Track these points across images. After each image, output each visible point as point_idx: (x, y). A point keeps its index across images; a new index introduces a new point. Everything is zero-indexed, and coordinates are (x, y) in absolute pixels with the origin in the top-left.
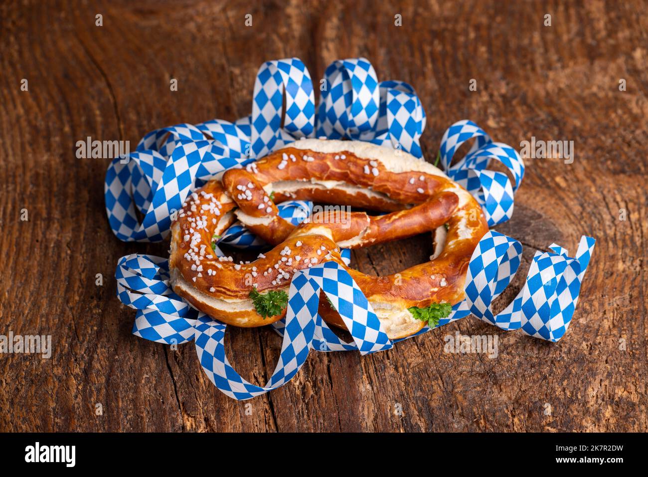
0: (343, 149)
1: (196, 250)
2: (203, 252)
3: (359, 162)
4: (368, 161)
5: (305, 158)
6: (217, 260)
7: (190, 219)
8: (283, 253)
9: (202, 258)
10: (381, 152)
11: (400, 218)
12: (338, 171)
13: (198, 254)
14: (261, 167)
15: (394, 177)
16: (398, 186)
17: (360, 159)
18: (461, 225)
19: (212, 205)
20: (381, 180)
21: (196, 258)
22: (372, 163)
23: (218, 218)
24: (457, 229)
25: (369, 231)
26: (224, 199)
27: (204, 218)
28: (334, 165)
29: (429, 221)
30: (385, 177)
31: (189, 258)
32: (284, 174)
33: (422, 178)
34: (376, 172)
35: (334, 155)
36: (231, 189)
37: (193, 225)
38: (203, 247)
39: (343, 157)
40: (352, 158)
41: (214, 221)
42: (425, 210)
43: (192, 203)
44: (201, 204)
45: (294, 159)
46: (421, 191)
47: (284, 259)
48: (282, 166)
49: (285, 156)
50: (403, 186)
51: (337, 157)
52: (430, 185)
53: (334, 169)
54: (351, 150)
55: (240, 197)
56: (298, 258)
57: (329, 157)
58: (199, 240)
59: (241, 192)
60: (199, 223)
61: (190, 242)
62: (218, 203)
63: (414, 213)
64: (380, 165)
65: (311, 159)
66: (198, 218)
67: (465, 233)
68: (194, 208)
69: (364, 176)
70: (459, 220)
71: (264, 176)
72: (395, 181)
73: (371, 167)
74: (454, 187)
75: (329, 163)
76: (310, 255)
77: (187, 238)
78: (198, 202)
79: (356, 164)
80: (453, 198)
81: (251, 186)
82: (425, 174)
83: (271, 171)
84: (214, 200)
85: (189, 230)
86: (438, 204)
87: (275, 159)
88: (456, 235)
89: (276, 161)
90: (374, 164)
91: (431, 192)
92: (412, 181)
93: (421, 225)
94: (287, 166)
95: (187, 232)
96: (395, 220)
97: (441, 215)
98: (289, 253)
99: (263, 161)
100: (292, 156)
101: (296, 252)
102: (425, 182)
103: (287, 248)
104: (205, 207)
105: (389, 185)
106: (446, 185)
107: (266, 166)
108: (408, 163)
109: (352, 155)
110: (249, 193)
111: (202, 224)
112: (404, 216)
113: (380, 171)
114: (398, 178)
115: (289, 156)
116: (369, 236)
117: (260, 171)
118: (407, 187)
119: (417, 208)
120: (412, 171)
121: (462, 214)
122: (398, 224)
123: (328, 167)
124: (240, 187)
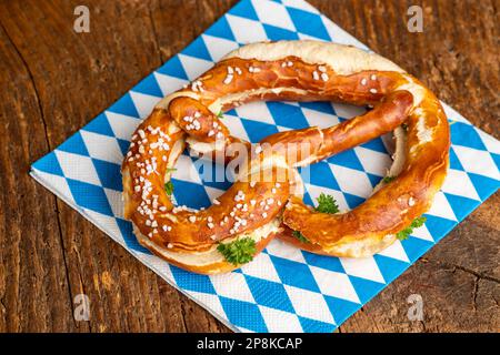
0: (289, 54)
1: (149, 202)
2: (155, 204)
3: (308, 68)
4: (316, 66)
5: (251, 69)
6: (170, 211)
7: (139, 165)
8: (238, 198)
9: (155, 212)
10: (329, 52)
11: (354, 126)
12: (287, 78)
13: (151, 207)
14: (207, 83)
15: (345, 80)
16: (349, 88)
17: (308, 65)
18: (420, 126)
19: (161, 141)
20: (331, 84)
21: (149, 212)
22: (321, 68)
23: (167, 153)
24: (416, 131)
25: (323, 146)
26: (173, 129)
27: (154, 159)
28: (282, 72)
29: (384, 125)
30: (335, 81)
31: (142, 212)
32: (231, 88)
33: (374, 78)
34: (325, 78)
35: (281, 61)
36: (178, 120)
37: (143, 171)
38: (155, 196)
39: (290, 64)
40: (299, 64)
41: (165, 158)
42: (379, 115)
43: (139, 143)
44: (150, 142)
45: (240, 73)
46: (374, 91)
47: (239, 206)
48: (228, 81)
49: (230, 70)
50: (355, 88)
51: (284, 65)
52: (383, 84)
53: (282, 77)
54: (298, 54)
55: (188, 128)
56: (253, 202)
57: (276, 65)
58: (150, 189)
59: (189, 123)
60: (149, 167)
61: (141, 193)
62: (167, 136)
63: (369, 119)
64: (329, 69)
65: (257, 70)
66: (147, 162)
67: (425, 136)
68: (142, 149)
69: (314, 82)
70: (417, 120)
71: (211, 93)
72: (347, 84)
73: (320, 73)
74: (408, 82)
75: (276, 72)
76: (265, 196)
77: (138, 188)
78: (145, 141)
79: (304, 71)
80: (407, 98)
81: (198, 115)
82: (376, 71)
83: (218, 87)
84: (162, 134)
85: (138, 178)
86: (393, 106)
87: (219, 73)
88: (416, 139)
89: (221, 76)
90: (322, 69)
91: (384, 91)
92: (364, 82)
93: (377, 130)
94: (234, 80)
95: (137, 181)
96: (350, 130)
97: (397, 118)
98: (243, 198)
99: (208, 77)
100: (237, 69)
101: (250, 196)
102: (377, 81)
103: (240, 193)
104: (153, 146)
105: (340, 89)
106: (399, 82)
107: (211, 82)
108: (358, 60)
109: (299, 60)
110: (197, 123)
111: (152, 168)
112: (358, 124)
113: (329, 76)
114: (348, 80)
115: (234, 68)
116: (324, 151)
117: (207, 89)
118: (359, 87)
119: (371, 113)
120: (363, 71)
121: (419, 112)
122: (353, 133)
123: (276, 76)
124: (186, 119)
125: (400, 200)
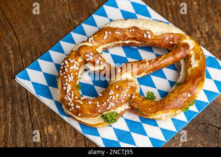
0: (133, 25)
1: (70, 94)
2: (73, 95)
3: (142, 32)
4: (145, 31)
5: (116, 32)
6: (79, 99)
7: (65, 77)
8: (110, 94)
9: (73, 99)
10: (151, 25)
11: (163, 59)
12: (132, 36)
13: (70, 97)
14: (96, 38)
15: (158, 38)
16: (160, 41)
17: (142, 30)
18: (193, 59)
19: (75, 65)
20: (152, 40)
21: (70, 99)
22: (147, 32)
23: (78, 71)
24: (191, 62)
25: (149, 69)
26: (80, 60)
27: (72, 74)
28: (130, 34)
29: (176, 59)
30: (154, 38)
31: (67, 99)
32: (106, 41)
33: (171, 37)
34: (149, 37)
35: (129, 29)
36: (82, 56)
37: (67, 80)
38: (72, 92)
39: (134, 30)
40: (138, 30)
41: (77, 73)
42: (174, 54)
43: (65, 66)
44: (70, 66)
45: (111, 34)
46: (171, 43)
47: (111, 97)
48: (105, 38)
49: (106, 33)
50: (163, 41)
51: (131, 30)
52: (175, 39)
53: (129, 36)
54: (137, 26)
55: (87, 60)
56: (117, 95)
57: (127, 30)
58: (70, 88)
59: (88, 58)
60: (70, 78)
61: (66, 90)
62: (77, 63)
63: (169, 56)
64: (151, 33)
65: (118, 33)
66: (69, 75)
67: (195, 64)
68: (66, 70)
69: (144, 38)
70: (191, 57)
71: (97, 43)
73: (147, 35)
74: (187, 39)
75: (127, 34)
76: (123, 92)
77: (65, 88)
78: (68, 66)
79: (140, 33)
80: (186, 46)
81: (92, 54)
82: (172, 34)
83: (101, 40)
84: (75, 62)
86: (180, 50)
87: (101, 34)
88: (191, 66)
89: (102, 36)
90: (148, 33)
91: (176, 43)
92: (167, 39)
93: (173, 61)
94: (108, 37)
95: (64, 84)
96: (161, 61)
97: (182, 55)
98: (113, 93)
99: (96, 36)
100: (109, 32)
101: (116, 92)
102: (173, 38)
103: (111, 91)
104: (72, 68)
105: (156, 42)
106: (183, 39)
107: (98, 38)
108: (164, 28)
109: (137, 28)
110: (91, 58)
111: (71, 79)
112: (164, 58)
113: (151, 36)
114: (160, 38)
115: (108, 32)
116: (149, 71)
117: (96, 41)
119: (170, 53)
120: (167, 33)
121: (192, 52)
122: (162, 62)
123: (127, 36)
124: (87, 56)
125: (184, 94)
